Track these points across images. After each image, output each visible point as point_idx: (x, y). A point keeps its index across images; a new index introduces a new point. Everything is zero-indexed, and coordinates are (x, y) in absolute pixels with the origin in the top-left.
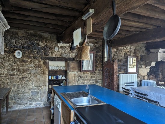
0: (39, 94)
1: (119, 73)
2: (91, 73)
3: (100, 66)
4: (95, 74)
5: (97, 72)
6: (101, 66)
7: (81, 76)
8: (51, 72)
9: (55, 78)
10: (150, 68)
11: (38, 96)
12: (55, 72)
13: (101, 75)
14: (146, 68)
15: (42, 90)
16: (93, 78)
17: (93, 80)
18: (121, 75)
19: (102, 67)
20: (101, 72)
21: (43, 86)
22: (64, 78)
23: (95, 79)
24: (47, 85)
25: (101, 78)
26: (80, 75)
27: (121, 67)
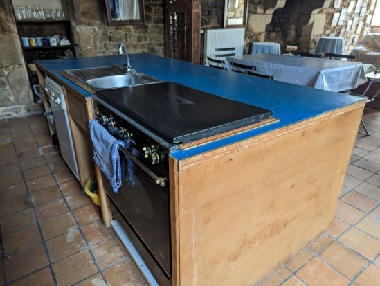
0: (8, 87)
1: (205, 26)
2: (135, 29)
3: (158, 9)
4: (146, 32)
5: (151, 25)
6: (161, 9)
7: (110, 36)
8: (25, 28)
9: (40, 44)
10: (274, 14)
11: (5, 92)
12: (36, 27)
13: (163, 32)
14: (264, 12)
15: (11, 75)
16: (143, 42)
17: (143, 47)
18: (209, 32)
19: (163, 10)
20: (162, 25)
21: (13, 64)
22: (65, 42)
23: (148, 45)
24: (23, 61)
25: (162, 42)
26: (109, 34)
27: (209, 12)
